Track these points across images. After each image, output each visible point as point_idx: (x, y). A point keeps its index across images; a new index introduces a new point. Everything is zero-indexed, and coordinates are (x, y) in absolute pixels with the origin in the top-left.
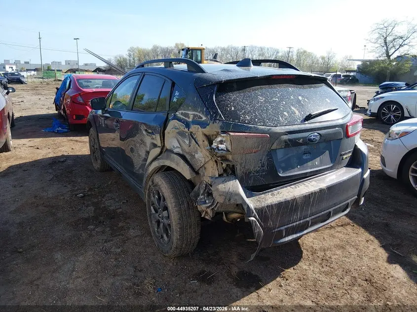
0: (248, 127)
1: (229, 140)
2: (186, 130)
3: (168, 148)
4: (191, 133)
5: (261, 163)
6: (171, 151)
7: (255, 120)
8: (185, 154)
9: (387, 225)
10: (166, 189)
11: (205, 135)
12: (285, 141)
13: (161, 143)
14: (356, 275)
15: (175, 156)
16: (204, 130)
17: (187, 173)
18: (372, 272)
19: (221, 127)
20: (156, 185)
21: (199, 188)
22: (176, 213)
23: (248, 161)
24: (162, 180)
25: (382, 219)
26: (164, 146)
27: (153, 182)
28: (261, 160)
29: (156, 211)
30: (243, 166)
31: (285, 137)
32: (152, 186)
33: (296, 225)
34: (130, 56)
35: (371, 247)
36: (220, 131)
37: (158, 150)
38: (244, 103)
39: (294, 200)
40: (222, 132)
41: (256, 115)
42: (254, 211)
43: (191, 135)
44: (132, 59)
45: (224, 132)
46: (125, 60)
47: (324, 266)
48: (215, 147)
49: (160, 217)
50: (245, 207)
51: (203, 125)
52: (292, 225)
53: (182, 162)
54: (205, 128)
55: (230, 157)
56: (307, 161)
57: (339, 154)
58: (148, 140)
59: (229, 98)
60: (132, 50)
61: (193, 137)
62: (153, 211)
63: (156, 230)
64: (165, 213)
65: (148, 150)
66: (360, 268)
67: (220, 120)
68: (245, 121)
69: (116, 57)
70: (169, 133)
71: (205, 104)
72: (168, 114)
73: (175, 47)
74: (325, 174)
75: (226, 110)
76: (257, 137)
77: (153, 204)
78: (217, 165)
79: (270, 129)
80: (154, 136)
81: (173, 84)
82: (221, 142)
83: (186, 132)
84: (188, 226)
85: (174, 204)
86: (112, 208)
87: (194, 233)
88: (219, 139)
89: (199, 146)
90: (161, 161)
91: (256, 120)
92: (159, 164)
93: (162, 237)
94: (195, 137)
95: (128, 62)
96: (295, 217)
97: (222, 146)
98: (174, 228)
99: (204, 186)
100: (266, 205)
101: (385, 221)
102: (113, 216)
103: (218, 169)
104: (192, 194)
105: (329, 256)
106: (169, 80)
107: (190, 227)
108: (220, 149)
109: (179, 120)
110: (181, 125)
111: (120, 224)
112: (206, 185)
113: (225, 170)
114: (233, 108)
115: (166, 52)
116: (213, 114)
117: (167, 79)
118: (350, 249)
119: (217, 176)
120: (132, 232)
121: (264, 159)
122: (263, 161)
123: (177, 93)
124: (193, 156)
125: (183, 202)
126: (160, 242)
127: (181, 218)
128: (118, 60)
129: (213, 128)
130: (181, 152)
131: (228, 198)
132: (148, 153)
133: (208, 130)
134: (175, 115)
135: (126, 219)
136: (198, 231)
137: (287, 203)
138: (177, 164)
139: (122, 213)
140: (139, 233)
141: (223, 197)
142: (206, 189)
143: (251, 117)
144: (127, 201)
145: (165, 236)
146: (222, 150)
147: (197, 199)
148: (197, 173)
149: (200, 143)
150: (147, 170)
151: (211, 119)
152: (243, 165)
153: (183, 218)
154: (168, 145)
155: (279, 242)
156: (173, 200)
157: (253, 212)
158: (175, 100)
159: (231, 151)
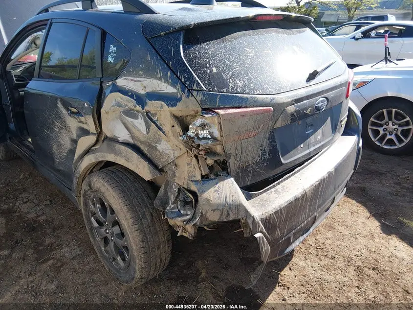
0: (242, 98)
1: (216, 121)
2: (139, 108)
3: (109, 135)
4: (148, 112)
5: (261, 150)
6: (114, 140)
7: (249, 85)
8: (138, 144)
9: (363, 190)
10: (114, 198)
11: (175, 117)
12: (292, 115)
13: (96, 128)
14: (361, 264)
15: (123, 148)
16: (173, 108)
17: (145, 172)
18: (374, 256)
19: (201, 103)
20: (96, 191)
21: (166, 192)
22: (136, 234)
23: (244, 150)
24: (105, 184)
25: (355, 182)
26: (100, 133)
27: (90, 185)
28: (261, 146)
29: (101, 224)
30: (238, 159)
31: (291, 109)
32: (89, 192)
33: (304, 225)
35: (360, 221)
36: (200, 109)
37: (92, 139)
38: (229, 61)
39: (304, 195)
40: (203, 110)
41: (250, 79)
42: (261, 224)
43: (147, 115)
45: (207, 110)
47: (322, 258)
48: (193, 135)
49: (108, 233)
50: (250, 221)
51: (171, 100)
52: (300, 227)
53: (135, 156)
54: (174, 105)
55: (219, 149)
57: (340, 121)
58: (73, 123)
59: (206, 53)
61: (151, 120)
62: (96, 225)
63: (103, 249)
64: (116, 229)
65: (75, 137)
66: (360, 253)
67: (198, 91)
68: (236, 90)
70: (107, 113)
71: (168, 65)
72: (102, 83)
75: (205, 73)
76: (257, 113)
77: (94, 214)
78: (198, 161)
79: (274, 99)
80: (83, 119)
81: (104, 34)
82: (203, 126)
83: (138, 112)
84: (156, 248)
85: (131, 221)
86: (30, 216)
87: (164, 253)
88: (199, 121)
89: (164, 133)
90: (98, 154)
91: (251, 85)
92: (96, 158)
93: (114, 259)
94: (155, 119)
96: (303, 216)
97: (204, 133)
98: (136, 254)
99: (176, 190)
100: (274, 211)
101: (359, 185)
102: (33, 227)
103: (200, 168)
104: (157, 202)
105: (322, 241)
106: (95, 29)
107: (158, 248)
108: (200, 136)
109: (124, 92)
110: (128, 101)
111: (48, 241)
112: (179, 190)
113: (211, 168)
114: (215, 70)
116: (185, 81)
117: (90, 26)
118: (340, 228)
119: (199, 177)
120: (66, 252)
121: (266, 143)
122: (263, 147)
123: (112, 49)
124: (155, 148)
125: (144, 214)
126: (112, 266)
127: (145, 240)
129: (188, 105)
130: (131, 141)
131: (225, 213)
132: (75, 142)
133: (179, 109)
134: (114, 85)
135: (54, 231)
136: (168, 249)
137: (297, 201)
138: (127, 160)
139: (46, 221)
140: (77, 251)
141: (218, 213)
142: (179, 194)
143: (244, 81)
144: (51, 201)
145: (119, 258)
146: (204, 138)
147: (165, 209)
148: (161, 171)
149: (167, 128)
150: (76, 168)
151: (183, 91)
152: (239, 156)
153: (147, 238)
154: (107, 131)
155: (285, 252)
156: (129, 216)
157: (259, 226)
158: (110, 59)
159: (219, 138)
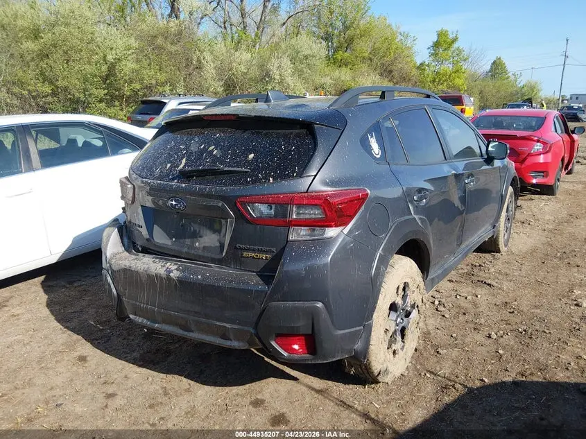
33: (143, 307)
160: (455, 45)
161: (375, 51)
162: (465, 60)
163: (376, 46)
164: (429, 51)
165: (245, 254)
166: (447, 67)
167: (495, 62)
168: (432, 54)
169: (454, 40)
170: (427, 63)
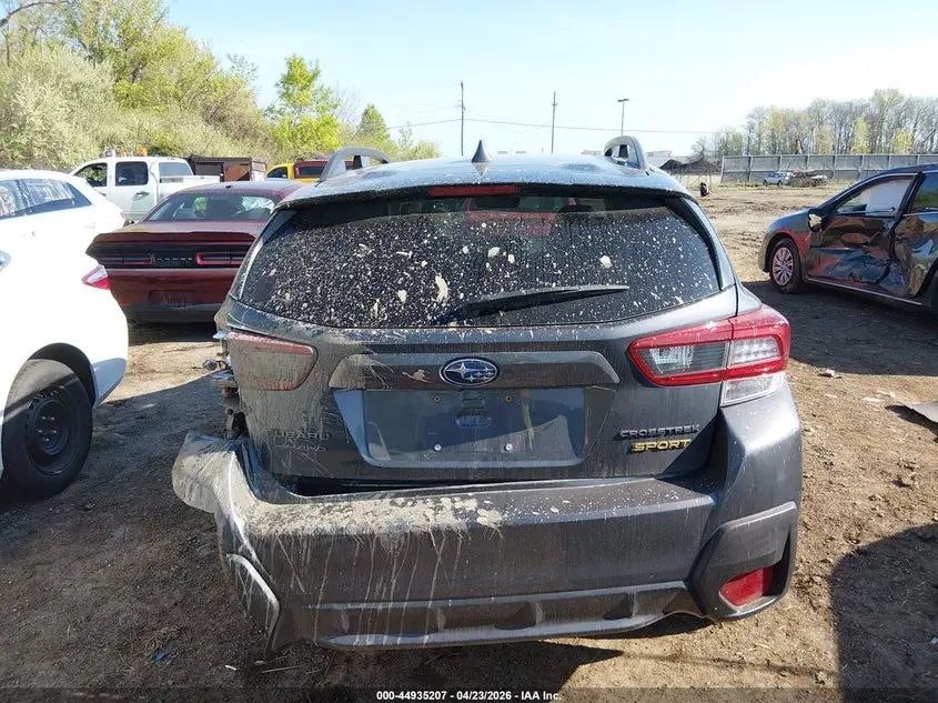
5: (305, 419)
12: (365, 371)
23: (272, 409)
28: (306, 412)
30: (262, 422)
33: (385, 610)
34: (751, 128)
39: (368, 539)
40: (231, 328)
42: (246, 542)
44: (755, 135)
46: (737, 139)
52: (373, 606)
56: (469, 436)
60: (758, 114)
68: (275, 307)
69: (717, 134)
73: (873, 99)
74: (556, 485)
91: (305, 304)
95: (745, 142)
96: (378, 586)
100: (280, 533)
114: (273, 272)
115: (846, 114)
122: (310, 414)
128: (722, 140)
137: (343, 540)
155: (332, 641)
157: (239, 543)
160: (317, 83)
161: (183, 83)
162: (335, 107)
163: (184, 76)
164: (277, 89)
165: (639, 446)
166: (311, 116)
167: (366, 113)
168: (283, 95)
169: (315, 75)
170: (277, 108)
